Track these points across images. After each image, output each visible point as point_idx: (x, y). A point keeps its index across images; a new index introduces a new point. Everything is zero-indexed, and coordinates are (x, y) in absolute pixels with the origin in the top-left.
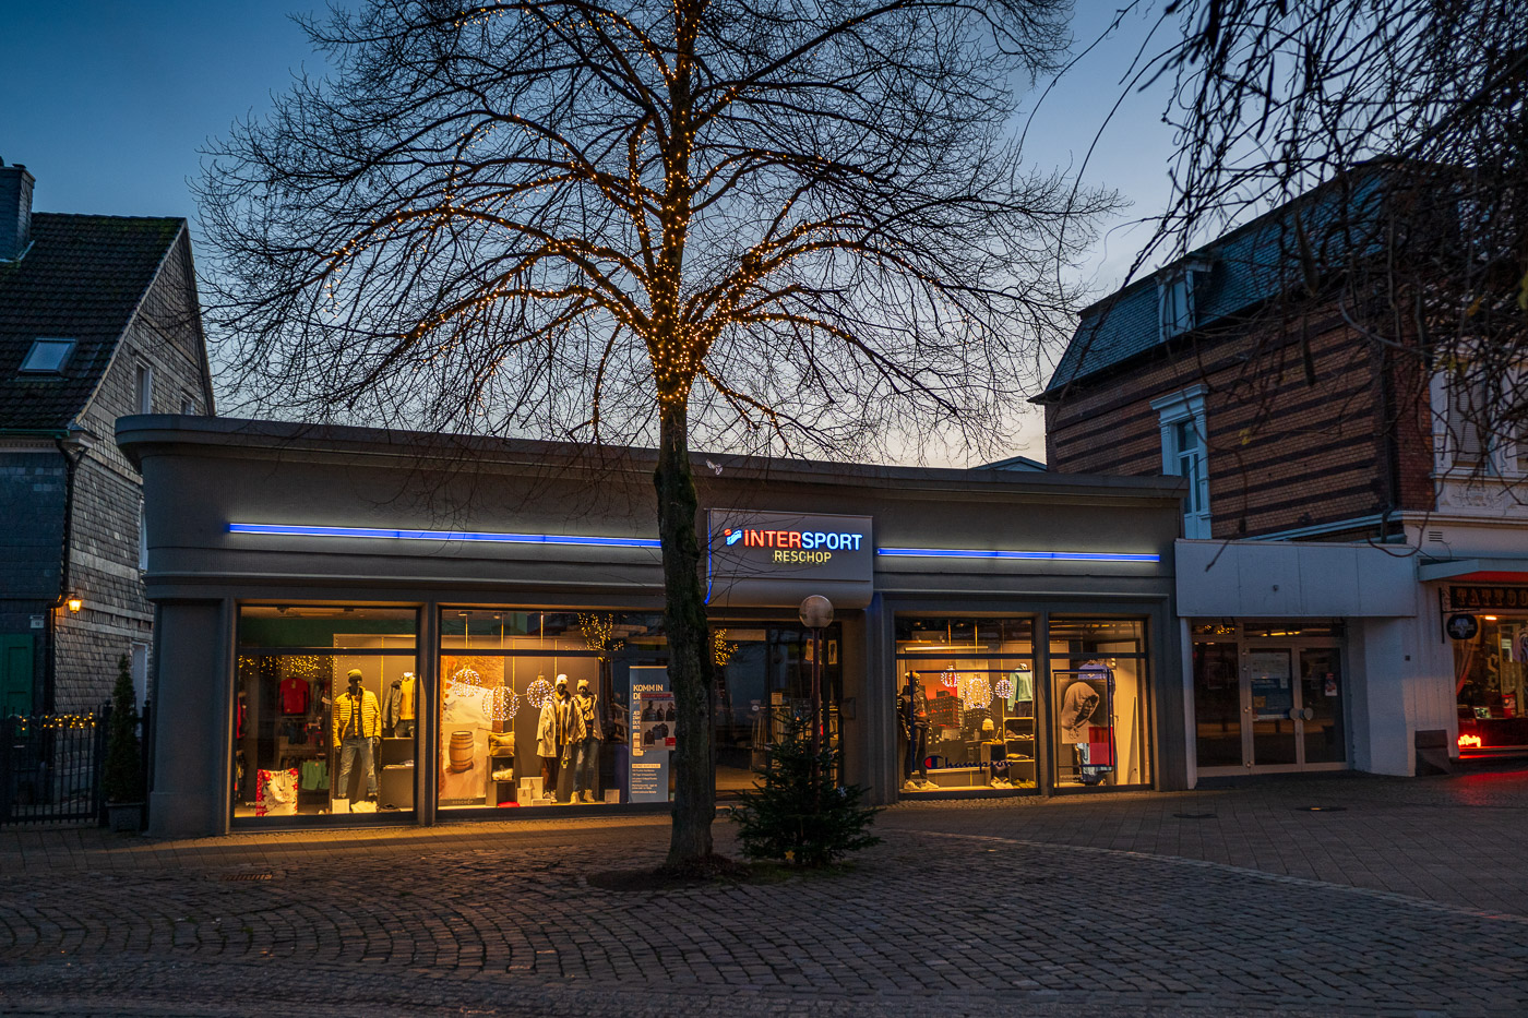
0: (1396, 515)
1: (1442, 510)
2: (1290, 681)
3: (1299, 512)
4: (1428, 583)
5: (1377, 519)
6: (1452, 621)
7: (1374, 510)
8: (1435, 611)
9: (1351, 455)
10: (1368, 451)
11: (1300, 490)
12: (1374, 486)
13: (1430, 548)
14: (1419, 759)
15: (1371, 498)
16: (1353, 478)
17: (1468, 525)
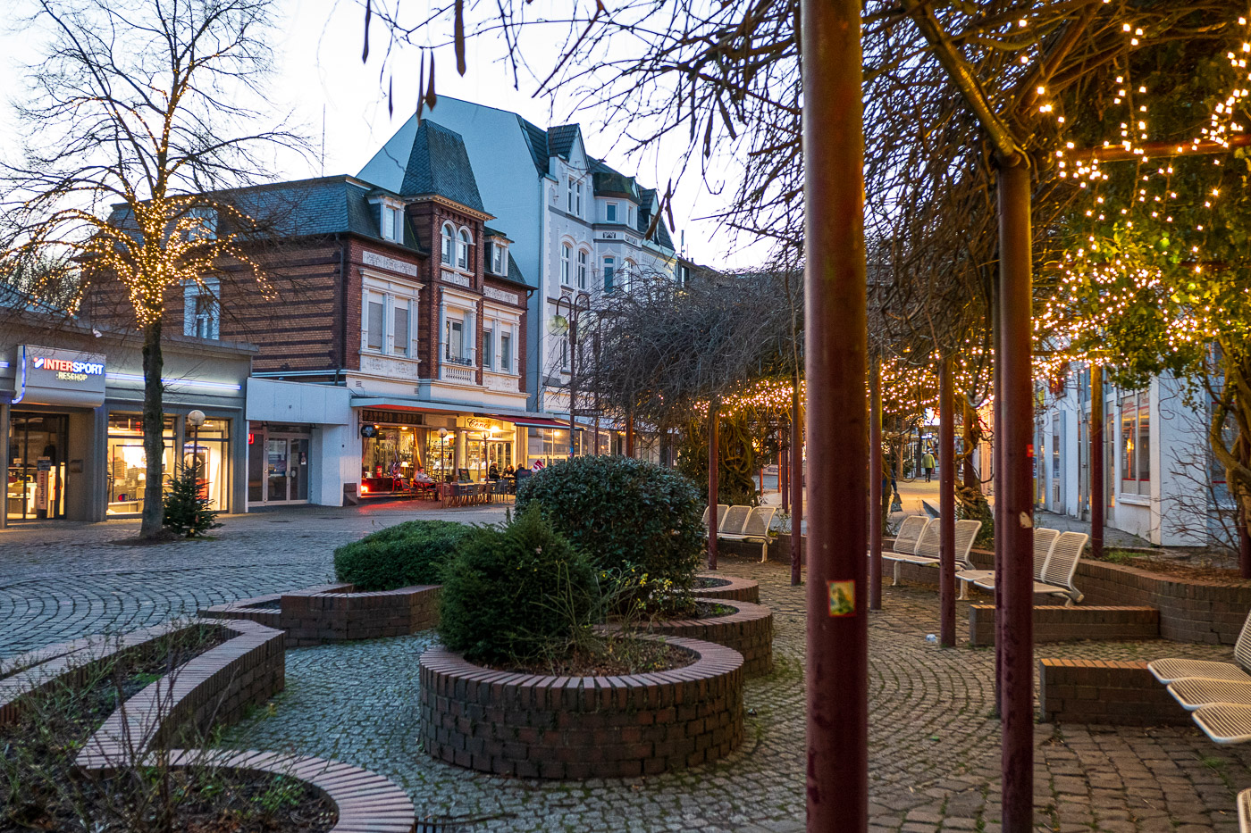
0: (343, 371)
1: (363, 370)
2: (286, 456)
3: (282, 362)
4: (354, 408)
5: (333, 372)
6: (364, 428)
7: (329, 367)
8: (356, 422)
9: (318, 335)
10: (329, 335)
11: (285, 350)
12: (330, 354)
13: (358, 390)
14: (345, 497)
15: (328, 361)
16: (317, 348)
17: (373, 379)
